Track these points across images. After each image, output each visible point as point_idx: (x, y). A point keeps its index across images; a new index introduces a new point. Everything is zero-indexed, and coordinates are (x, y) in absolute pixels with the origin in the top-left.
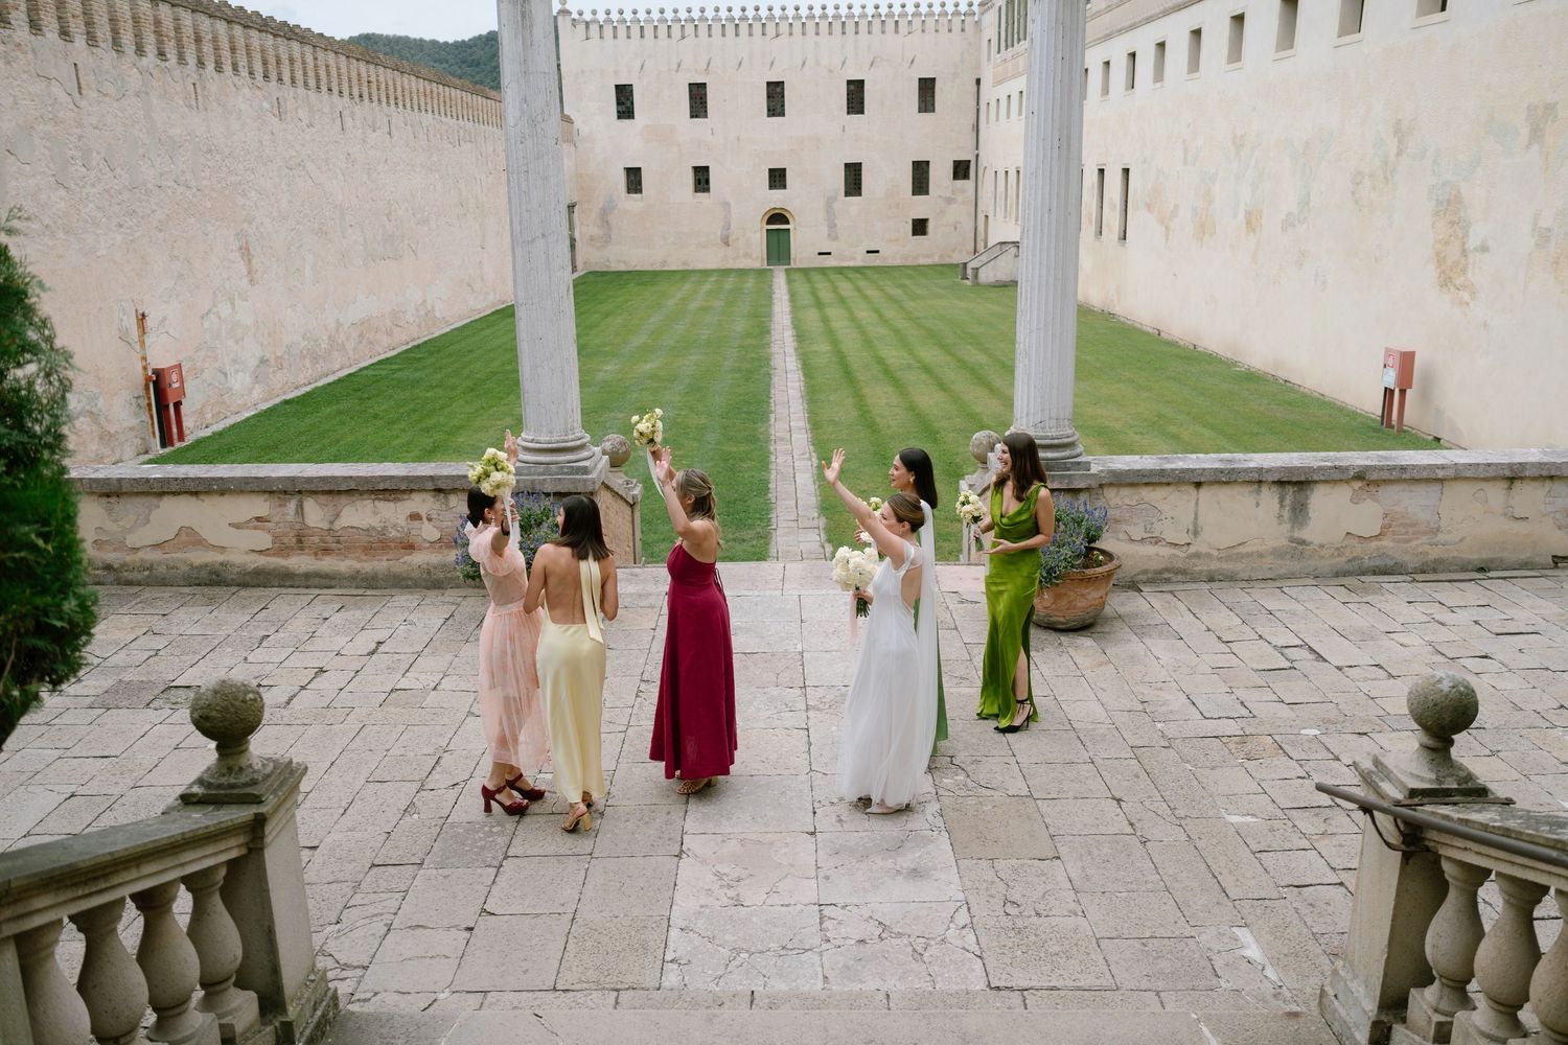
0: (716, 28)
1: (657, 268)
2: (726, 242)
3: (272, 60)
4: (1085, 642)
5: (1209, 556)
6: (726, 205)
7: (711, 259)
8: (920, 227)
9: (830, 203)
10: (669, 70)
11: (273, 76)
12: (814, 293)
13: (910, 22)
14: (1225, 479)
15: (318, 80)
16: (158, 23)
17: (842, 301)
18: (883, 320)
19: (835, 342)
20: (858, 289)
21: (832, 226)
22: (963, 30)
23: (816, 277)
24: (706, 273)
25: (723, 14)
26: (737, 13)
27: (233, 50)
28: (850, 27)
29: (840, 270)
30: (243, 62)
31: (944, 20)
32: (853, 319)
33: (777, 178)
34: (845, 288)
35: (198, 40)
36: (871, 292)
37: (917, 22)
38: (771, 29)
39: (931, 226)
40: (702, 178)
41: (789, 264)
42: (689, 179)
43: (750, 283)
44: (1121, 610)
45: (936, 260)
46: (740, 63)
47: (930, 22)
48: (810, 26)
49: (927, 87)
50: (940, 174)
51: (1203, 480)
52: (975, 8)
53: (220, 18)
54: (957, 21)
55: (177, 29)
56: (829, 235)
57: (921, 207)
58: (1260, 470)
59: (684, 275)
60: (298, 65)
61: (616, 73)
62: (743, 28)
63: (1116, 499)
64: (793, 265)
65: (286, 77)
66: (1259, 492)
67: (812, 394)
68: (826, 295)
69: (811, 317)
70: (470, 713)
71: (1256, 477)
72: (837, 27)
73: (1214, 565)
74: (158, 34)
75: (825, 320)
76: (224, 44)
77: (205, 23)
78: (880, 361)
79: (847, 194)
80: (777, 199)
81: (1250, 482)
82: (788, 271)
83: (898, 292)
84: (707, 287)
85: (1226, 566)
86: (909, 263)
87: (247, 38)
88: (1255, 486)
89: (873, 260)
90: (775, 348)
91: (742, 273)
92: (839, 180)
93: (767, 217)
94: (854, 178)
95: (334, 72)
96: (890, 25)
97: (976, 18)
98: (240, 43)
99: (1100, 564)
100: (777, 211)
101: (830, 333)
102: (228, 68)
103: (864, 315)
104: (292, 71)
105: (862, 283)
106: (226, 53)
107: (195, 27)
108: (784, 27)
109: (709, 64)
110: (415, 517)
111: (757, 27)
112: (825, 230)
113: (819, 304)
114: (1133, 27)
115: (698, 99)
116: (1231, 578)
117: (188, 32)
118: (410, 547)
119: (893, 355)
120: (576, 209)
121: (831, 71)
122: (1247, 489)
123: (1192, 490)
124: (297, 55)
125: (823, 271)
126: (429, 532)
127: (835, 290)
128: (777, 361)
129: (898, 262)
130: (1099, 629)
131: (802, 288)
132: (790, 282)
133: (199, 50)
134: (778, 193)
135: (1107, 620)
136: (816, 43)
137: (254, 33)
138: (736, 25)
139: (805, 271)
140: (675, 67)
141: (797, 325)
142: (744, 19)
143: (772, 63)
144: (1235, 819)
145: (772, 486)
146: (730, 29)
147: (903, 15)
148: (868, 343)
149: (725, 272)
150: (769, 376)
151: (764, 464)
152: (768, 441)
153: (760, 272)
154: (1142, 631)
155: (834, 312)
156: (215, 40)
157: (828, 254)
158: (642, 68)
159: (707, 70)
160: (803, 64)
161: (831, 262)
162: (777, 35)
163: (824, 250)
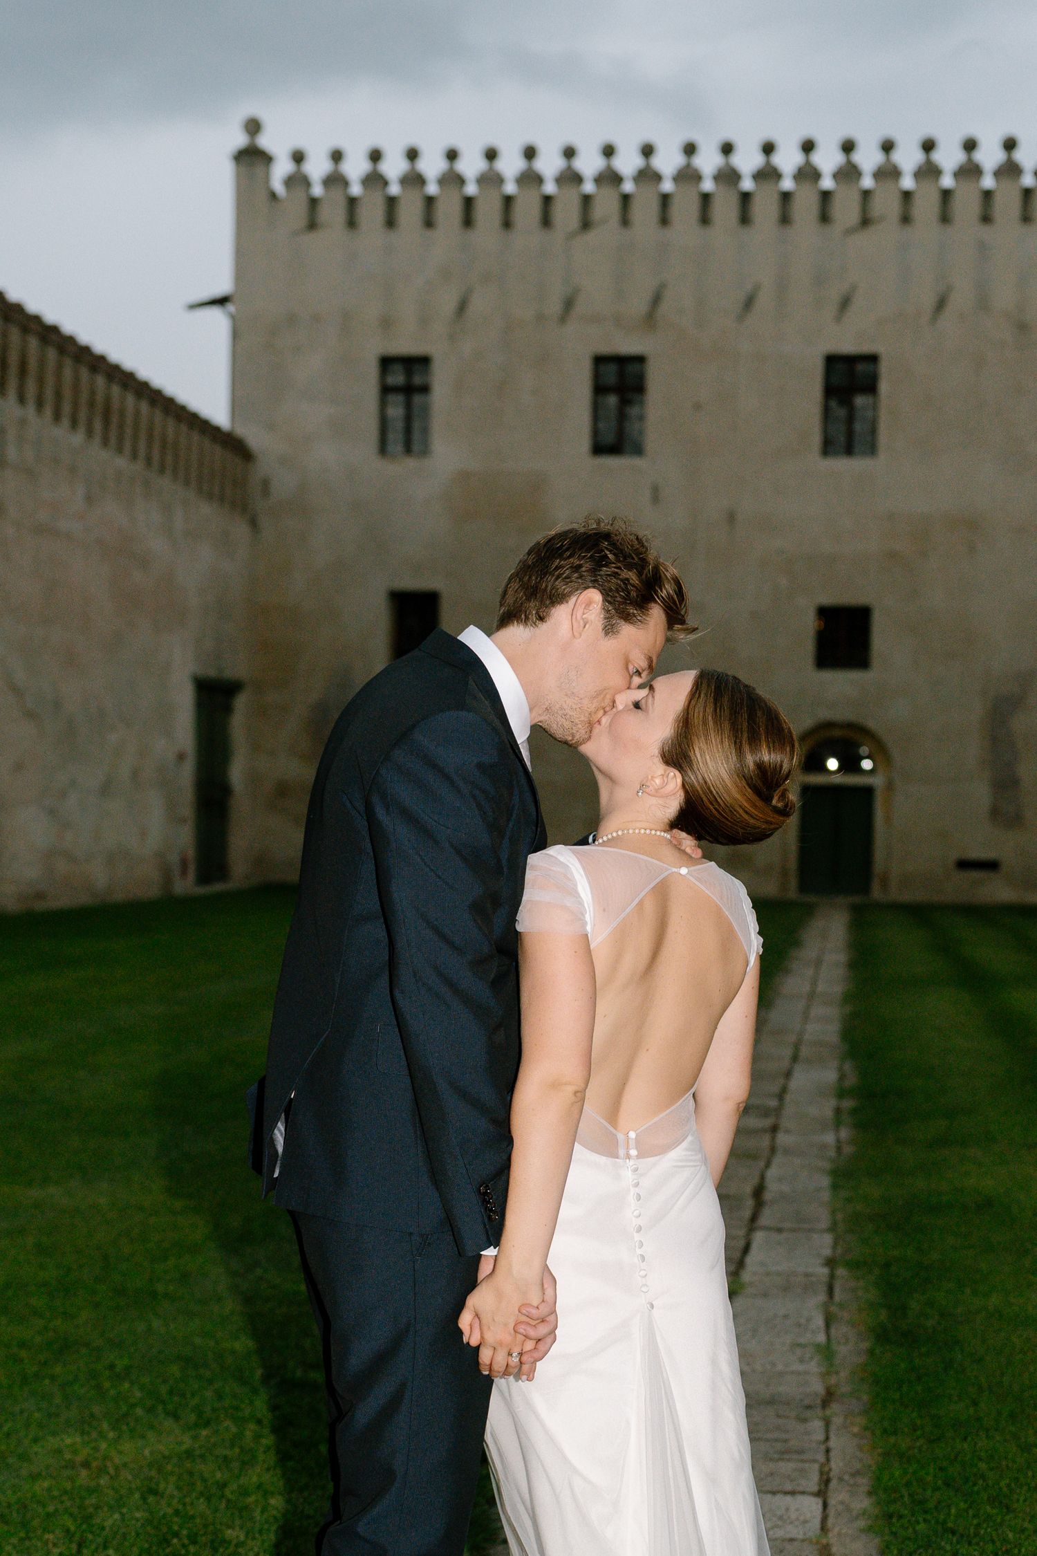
0: (685, 206)
9: (1000, 713)
10: (540, 317)
21: (1005, 785)
33: (844, 635)
38: (846, 206)
41: (865, 889)
46: (749, 303)
48: (967, 199)
56: (995, 813)
61: (387, 323)
62: (764, 206)
64: (877, 893)
80: (840, 696)
82: (860, 913)
100: (834, 733)
108: (887, 201)
109: (657, 300)
111: (805, 202)
112: (981, 793)
115: (617, 404)
120: (241, 703)
121: (1022, 327)
134: (843, 679)
136: (982, 247)
139: (920, 913)
140: (554, 307)
142: (767, 175)
143: (845, 303)
146: (725, 206)
157: (991, 866)
158: (462, 307)
159: (650, 319)
160: (941, 304)
161: (998, 891)
162: (866, 222)
163: (977, 853)
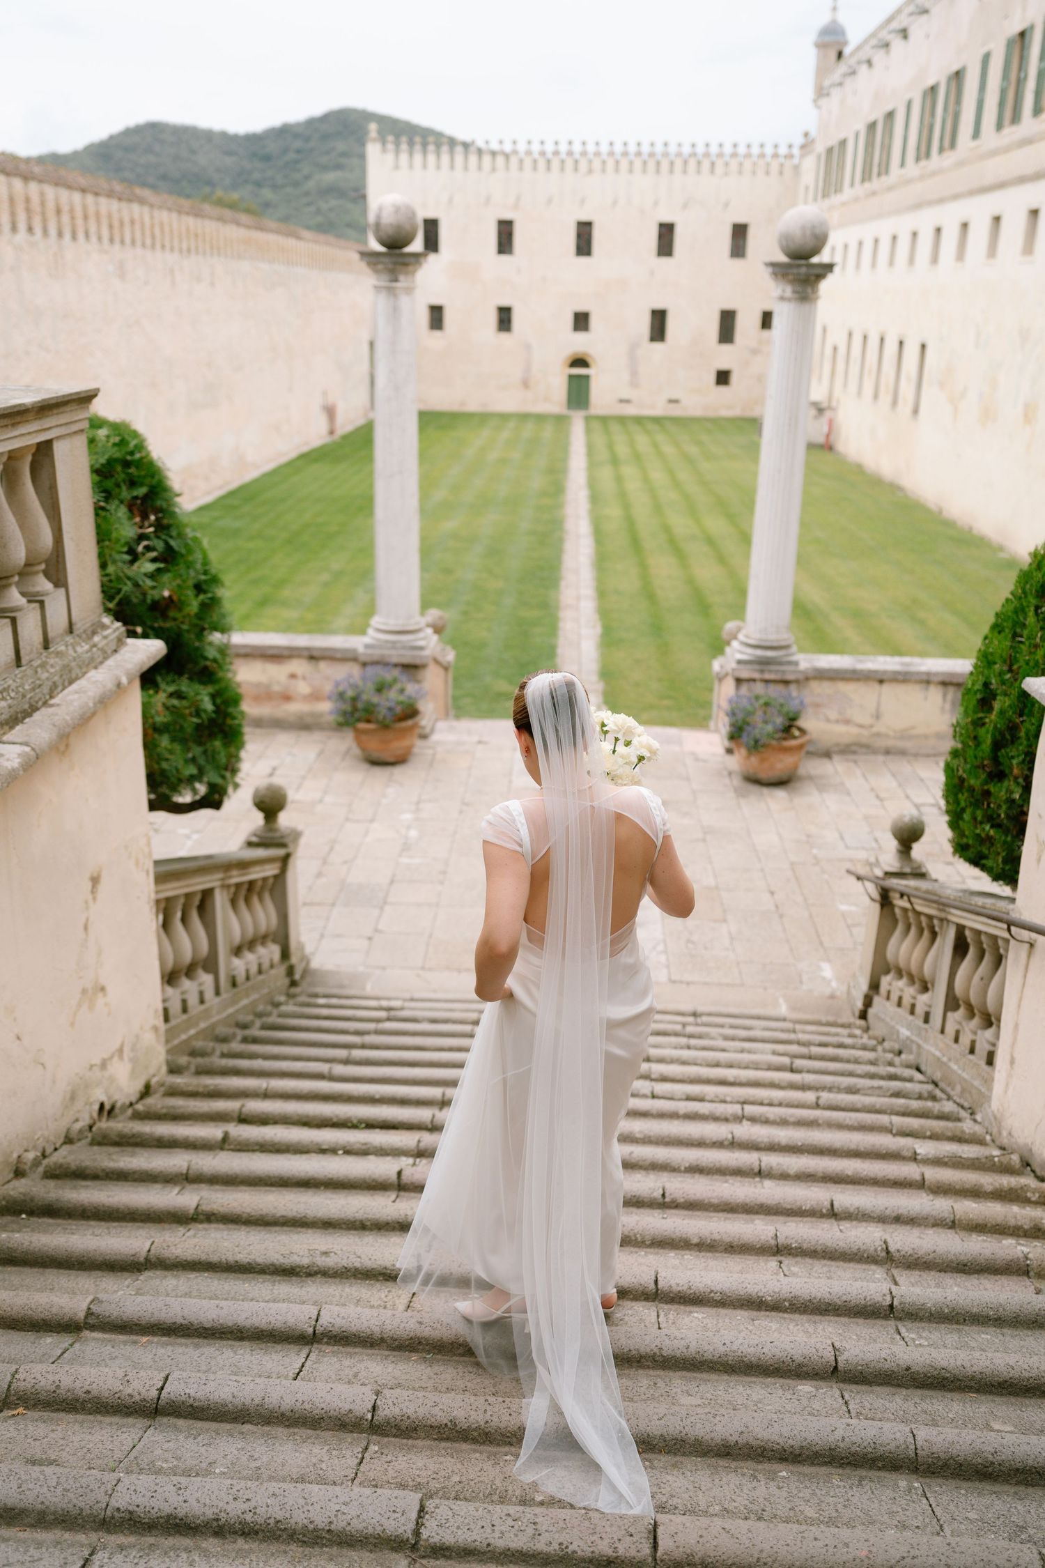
0: (528, 163)
1: (455, 408)
2: (526, 384)
3: (116, 224)
4: (780, 794)
5: (887, 736)
6: (528, 347)
7: (509, 402)
8: (723, 378)
9: (633, 348)
10: (477, 204)
11: (117, 238)
12: (610, 447)
13: (727, 164)
14: (902, 678)
15: (153, 237)
16: (28, 200)
17: (637, 458)
18: (676, 484)
19: (626, 506)
20: (655, 445)
21: (634, 373)
22: (781, 173)
23: (615, 428)
24: (504, 417)
25: (536, 148)
26: (549, 148)
27: (86, 217)
28: (665, 166)
29: (639, 420)
30: (93, 229)
31: (761, 162)
32: (646, 480)
33: (581, 321)
34: (642, 441)
35: (58, 212)
36: (668, 449)
37: (734, 164)
38: (583, 165)
39: (734, 378)
40: (505, 318)
41: (588, 410)
42: (492, 318)
43: (548, 432)
44: (813, 772)
45: (736, 412)
46: (550, 201)
47: (748, 165)
48: (624, 164)
49: (740, 232)
50: (747, 324)
51: (885, 677)
52: (796, 151)
53: (76, 189)
54: (775, 166)
55: (43, 203)
56: (631, 383)
57: (725, 357)
58: (928, 674)
59: (482, 418)
60: (137, 227)
61: (425, 206)
62: (555, 164)
63: (820, 689)
64: (592, 411)
65: (128, 239)
66: (927, 689)
67: (602, 561)
68: (622, 450)
69: (606, 474)
70: (347, 819)
71: (925, 677)
72: (651, 166)
73: (890, 743)
74: (28, 210)
75: (619, 479)
76: (79, 213)
77: (64, 194)
78: (667, 529)
79: (653, 339)
80: (580, 343)
81: (921, 682)
82: (588, 419)
83: (693, 450)
84: (505, 434)
85: (900, 744)
86: (711, 414)
87: (97, 204)
88: (924, 685)
89: (675, 411)
90: (569, 510)
91: (540, 418)
92: (644, 325)
93: (569, 361)
94: (659, 324)
95: (167, 229)
96: (706, 165)
97: (796, 161)
98: (91, 210)
99: (795, 738)
100: (580, 357)
101: (622, 495)
102: (81, 235)
103: (658, 476)
104: (133, 233)
105: (660, 438)
106: (79, 222)
107: (57, 200)
108: (597, 164)
109: (518, 199)
110: (293, 676)
111: (569, 164)
112: (626, 376)
113: (615, 461)
114: (941, 201)
115: (505, 237)
116: (902, 753)
117: (51, 205)
118: (287, 698)
119: (680, 524)
121: (643, 212)
122: (917, 687)
123: (876, 686)
124: (136, 216)
125: (622, 420)
126: (303, 688)
127: (632, 444)
128: (569, 525)
129: (698, 413)
130: (792, 784)
131: (600, 440)
132: (588, 431)
133: (59, 222)
134: (581, 336)
135: (800, 779)
136: (629, 181)
137: (103, 201)
138: (547, 161)
139: (604, 420)
140: (483, 200)
141: (592, 484)
142: (556, 153)
143: (583, 201)
144: (844, 908)
145: (559, 651)
146: (542, 164)
147: (720, 155)
148: (658, 509)
149: (524, 417)
150: (561, 541)
151: (553, 630)
152: (557, 608)
153: (560, 421)
154: (822, 788)
155: (629, 471)
156: (72, 211)
157: (628, 401)
158: (450, 201)
159: (516, 206)
160: (615, 203)
161: (631, 410)
162: (590, 171)
163: (625, 397)
